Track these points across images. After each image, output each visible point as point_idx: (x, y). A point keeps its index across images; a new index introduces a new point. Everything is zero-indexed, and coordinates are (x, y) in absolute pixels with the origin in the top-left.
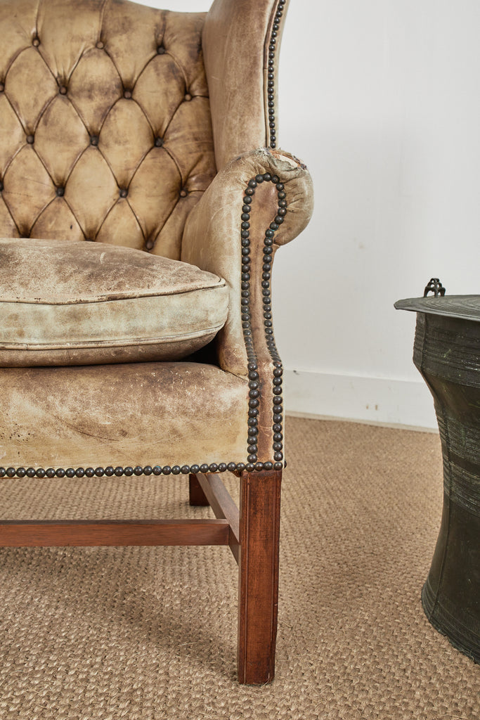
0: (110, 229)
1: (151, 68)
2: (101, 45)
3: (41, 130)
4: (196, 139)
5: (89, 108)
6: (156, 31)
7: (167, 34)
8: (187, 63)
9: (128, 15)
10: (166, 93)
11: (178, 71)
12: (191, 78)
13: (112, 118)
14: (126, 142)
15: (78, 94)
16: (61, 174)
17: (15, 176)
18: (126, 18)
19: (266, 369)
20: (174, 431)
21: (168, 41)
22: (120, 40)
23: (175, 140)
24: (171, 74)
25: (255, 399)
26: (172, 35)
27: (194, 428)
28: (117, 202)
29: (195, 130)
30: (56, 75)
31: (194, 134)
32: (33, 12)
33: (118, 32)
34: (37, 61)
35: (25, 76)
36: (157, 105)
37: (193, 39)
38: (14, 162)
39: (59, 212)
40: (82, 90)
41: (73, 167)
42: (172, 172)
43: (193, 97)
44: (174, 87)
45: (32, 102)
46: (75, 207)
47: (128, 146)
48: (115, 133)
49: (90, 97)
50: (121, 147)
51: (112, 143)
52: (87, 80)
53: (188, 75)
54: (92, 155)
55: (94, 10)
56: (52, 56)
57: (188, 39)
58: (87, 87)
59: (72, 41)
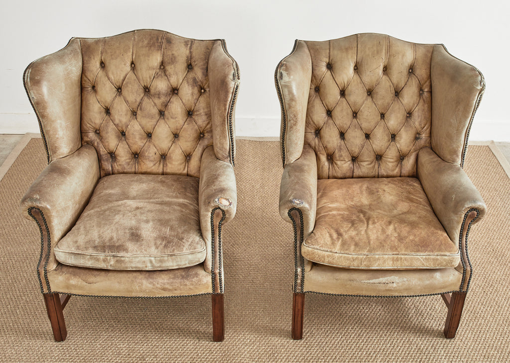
0: (172, 155)
1: (185, 82)
2: (162, 67)
3: (139, 112)
4: (206, 115)
5: (159, 102)
6: (187, 60)
7: (193, 60)
8: (202, 78)
9: (174, 52)
10: (192, 94)
11: (198, 82)
12: (204, 84)
13: (169, 107)
14: (176, 118)
15: (154, 95)
16: (149, 131)
17: (130, 133)
18: (173, 54)
19: (216, 272)
20: (190, 289)
21: (193, 64)
22: (171, 68)
23: (197, 115)
24: (194, 84)
25: (214, 279)
26: (195, 62)
27: (196, 287)
28: (174, 142)
29: (206, 110)
30: (143, 85)
31: (205, 112)
32: (130, 51)
33: (169, 63)
34: (135, 80)
35: (130, 89)
36: (189, 100)
37: (204, 65)
38: (129, 126)
39: (150, 147)
40: (155, 94)
41: (154, 128)
42: (196, 130)
43: (205, 91)
44: (196, 90)
45: (134, 101)
46: (156, 146)
47: (177, 119)
48: (171, 114)
49: (159, 98)
50: (174, 120)
51: (170, 118)
52: (157, 90)
53: (202, 83)
54: (162, 122)
55: (158, 50)
56: (141, 78)
57: (202, 65)
58: (158, 93)
59: (149, 70)
